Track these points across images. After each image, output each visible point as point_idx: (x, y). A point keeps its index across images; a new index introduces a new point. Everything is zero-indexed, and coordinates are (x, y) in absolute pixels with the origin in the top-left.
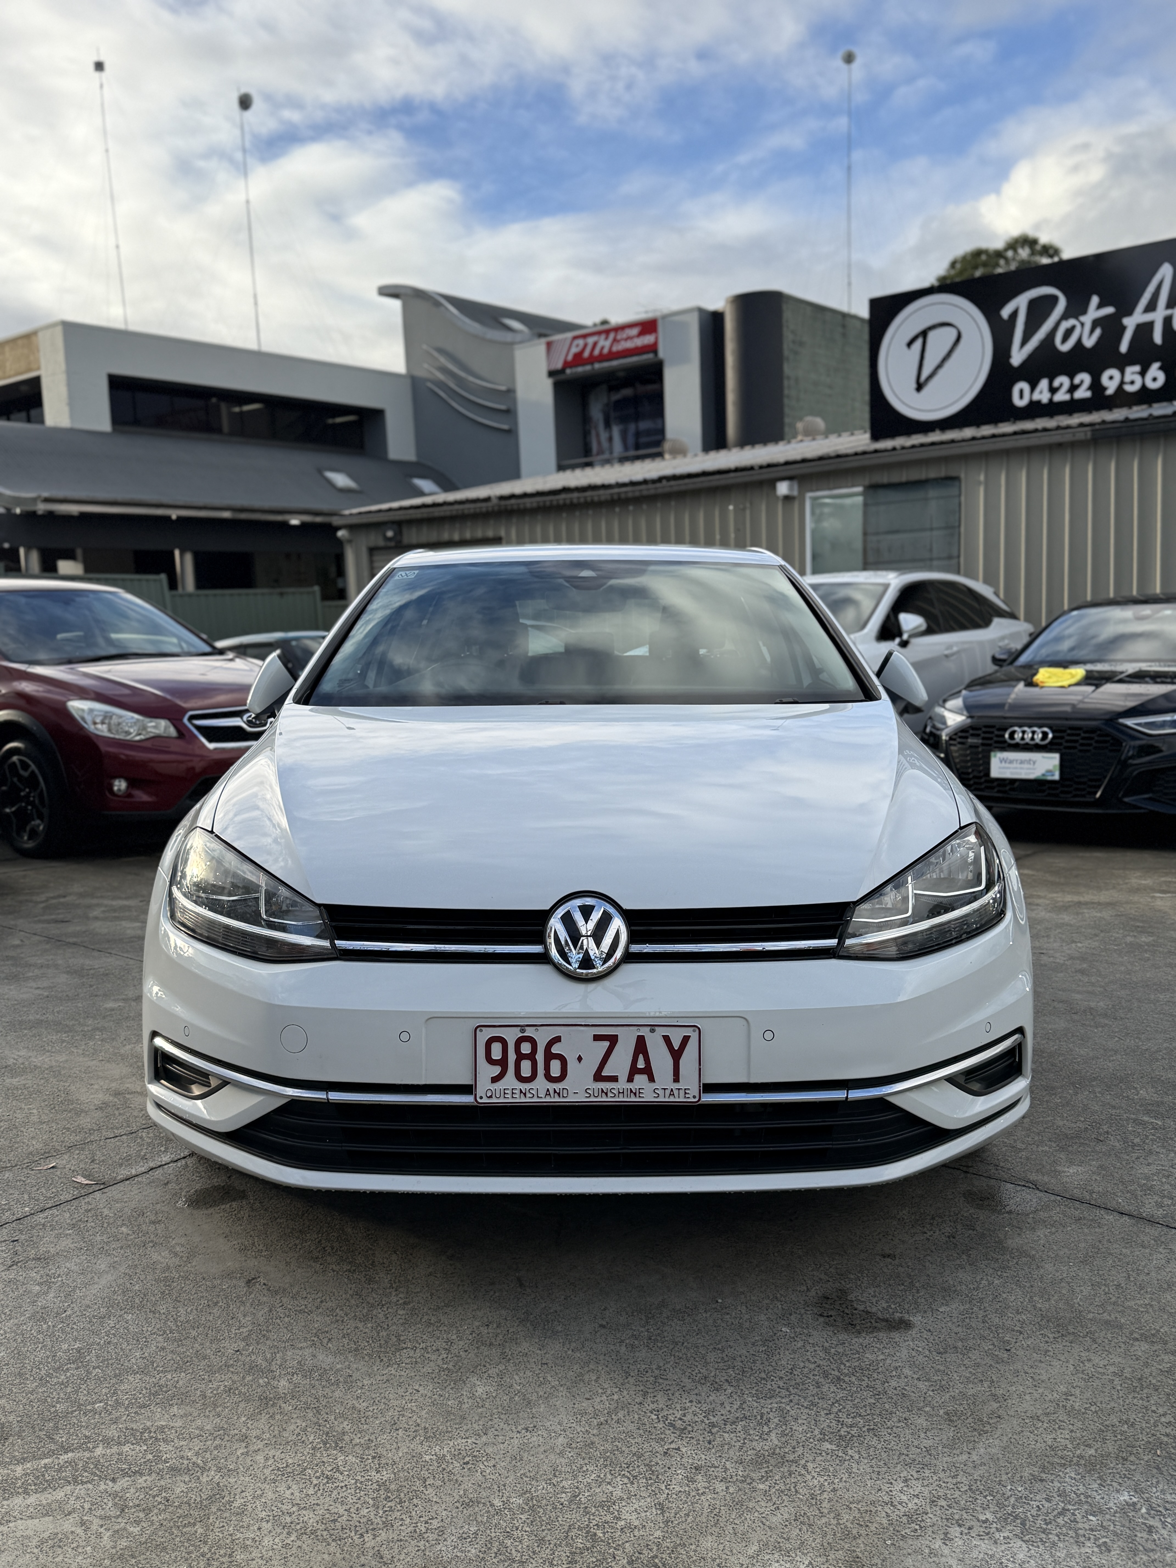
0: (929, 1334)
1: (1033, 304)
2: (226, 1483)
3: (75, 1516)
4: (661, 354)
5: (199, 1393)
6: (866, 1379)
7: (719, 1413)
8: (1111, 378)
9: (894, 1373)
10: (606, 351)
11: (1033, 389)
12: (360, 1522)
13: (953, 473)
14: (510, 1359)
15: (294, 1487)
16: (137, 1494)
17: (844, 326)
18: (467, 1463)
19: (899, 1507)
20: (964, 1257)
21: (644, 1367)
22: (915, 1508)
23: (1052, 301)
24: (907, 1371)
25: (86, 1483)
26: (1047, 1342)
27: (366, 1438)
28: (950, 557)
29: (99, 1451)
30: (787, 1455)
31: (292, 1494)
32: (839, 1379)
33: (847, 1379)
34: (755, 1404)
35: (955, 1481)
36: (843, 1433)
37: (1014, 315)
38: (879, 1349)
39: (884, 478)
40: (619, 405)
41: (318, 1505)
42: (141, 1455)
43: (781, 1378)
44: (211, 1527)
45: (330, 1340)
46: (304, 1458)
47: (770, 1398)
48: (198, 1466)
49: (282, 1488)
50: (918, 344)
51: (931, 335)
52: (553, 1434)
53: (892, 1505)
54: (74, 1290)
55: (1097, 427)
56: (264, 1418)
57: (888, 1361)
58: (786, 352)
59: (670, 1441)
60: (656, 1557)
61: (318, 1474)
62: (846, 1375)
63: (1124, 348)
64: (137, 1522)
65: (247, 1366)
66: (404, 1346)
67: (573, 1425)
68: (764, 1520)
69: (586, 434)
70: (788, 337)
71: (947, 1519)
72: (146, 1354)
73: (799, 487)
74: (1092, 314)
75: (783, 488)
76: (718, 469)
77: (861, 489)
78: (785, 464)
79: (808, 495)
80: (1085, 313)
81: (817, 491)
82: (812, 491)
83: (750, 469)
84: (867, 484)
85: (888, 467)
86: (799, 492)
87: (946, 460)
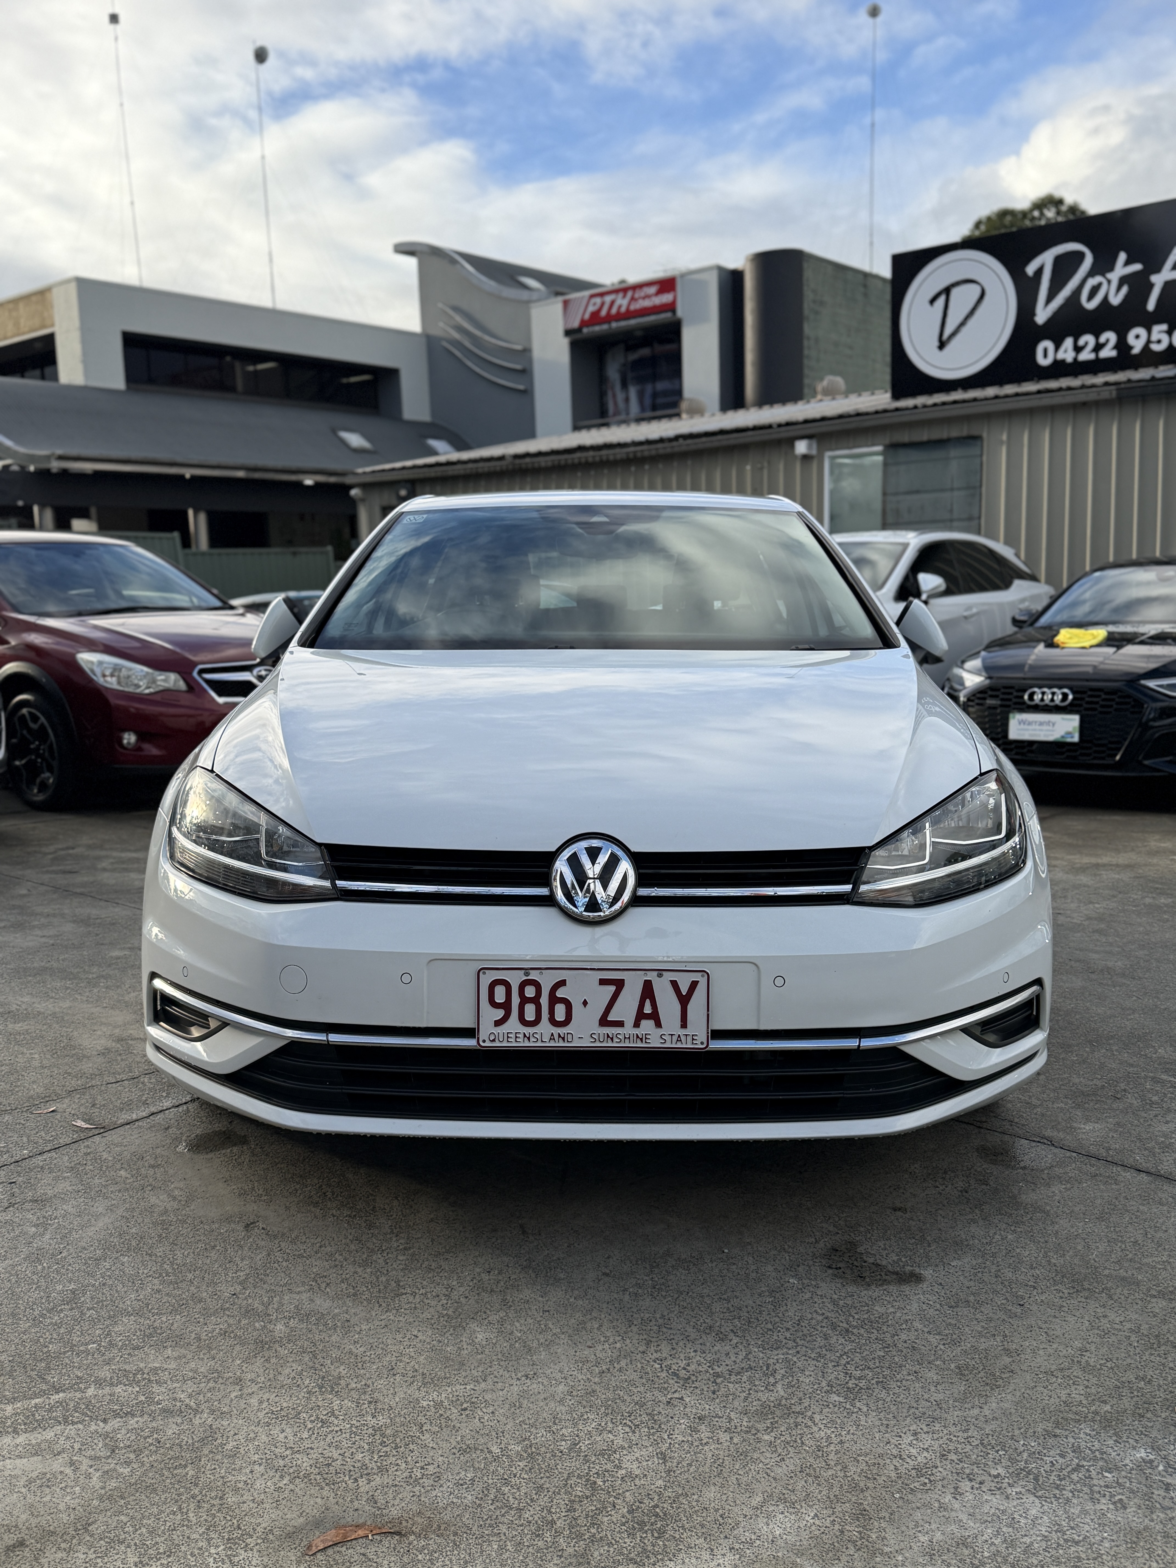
0: (940, 1287)
1: (1059, 261)
2: (219, 1426)
3: (65, 1456)
4: (680, 313)
5: (193, 1335)
6: (875, 1331)
7: (724, 1364)
8: (1137, 337)
9: (904, 1326)
10: (623, 309)
11: (1057, 348)
12: (354, 1467)
13: (974, 432)
14: (511, 1306)
15: (288, 1430)
16: (128, 1435)
17: (865, 286)
18: (465, 1409)
19: (908, 1460)
20: (977, 1211)
21: (647, 1315)
22: (925, 1461)
23: (1078, 257)
24: (917, 1325)
25: (76, 1423)
26: (1061, 1298)
27: (363, 1383)
28: (970, 519)
29: (91, 1392)
30: (793, 1407)
31: (286, 1437)
32: (847, 1331)
33: (855, 1331)
34: (761, 1355)
35: (966, 1435)
36: (850, 1385)
37: (1039, 272)
38: (889, 1302)
39: (905, 437)
40: (637, 364)
41: (312, 1449)
42: (133, 1396)
43: (788, 1329)
44: (203, 1470)
45: (328, 1284)
46: (298, 1401)
47: (777, 1349)
48: (191, 1408)
49: (275, 1431)
50: (941, 301)
51: (955, 292)
52: (554, 1382)
53: (900, 1458)
54: (70, 1232)
55: (1123, 386)
56: (259, 1361)
57: (898, 1314)
58: (806, 312)
59: (673, 1390)
60: (657, 1506)
61: (312, 1418)
62: (855, 1327)
63: (1151, 306)
64: (128, 1463)
65: (243, 1310)
66: (403, 1291)
67: (575, 1373)
68: (768, 1471)
69: (602, 395)
70: (808, 296)
71: (958, 1474)
72: (142, 1297)
73: (818, 446)
74: (1119, 271)
75: (802, 447)
76: (736, 427)
77: (881, 448)
78: (804, 422)
79: (828, 454)
80: (1112, 270)
81: (836, 450)
82: (832, 450)
83: (769, 427)
84: (888, 443)
85: (909, 426)
86: (818, 451)
87: (968, 419)
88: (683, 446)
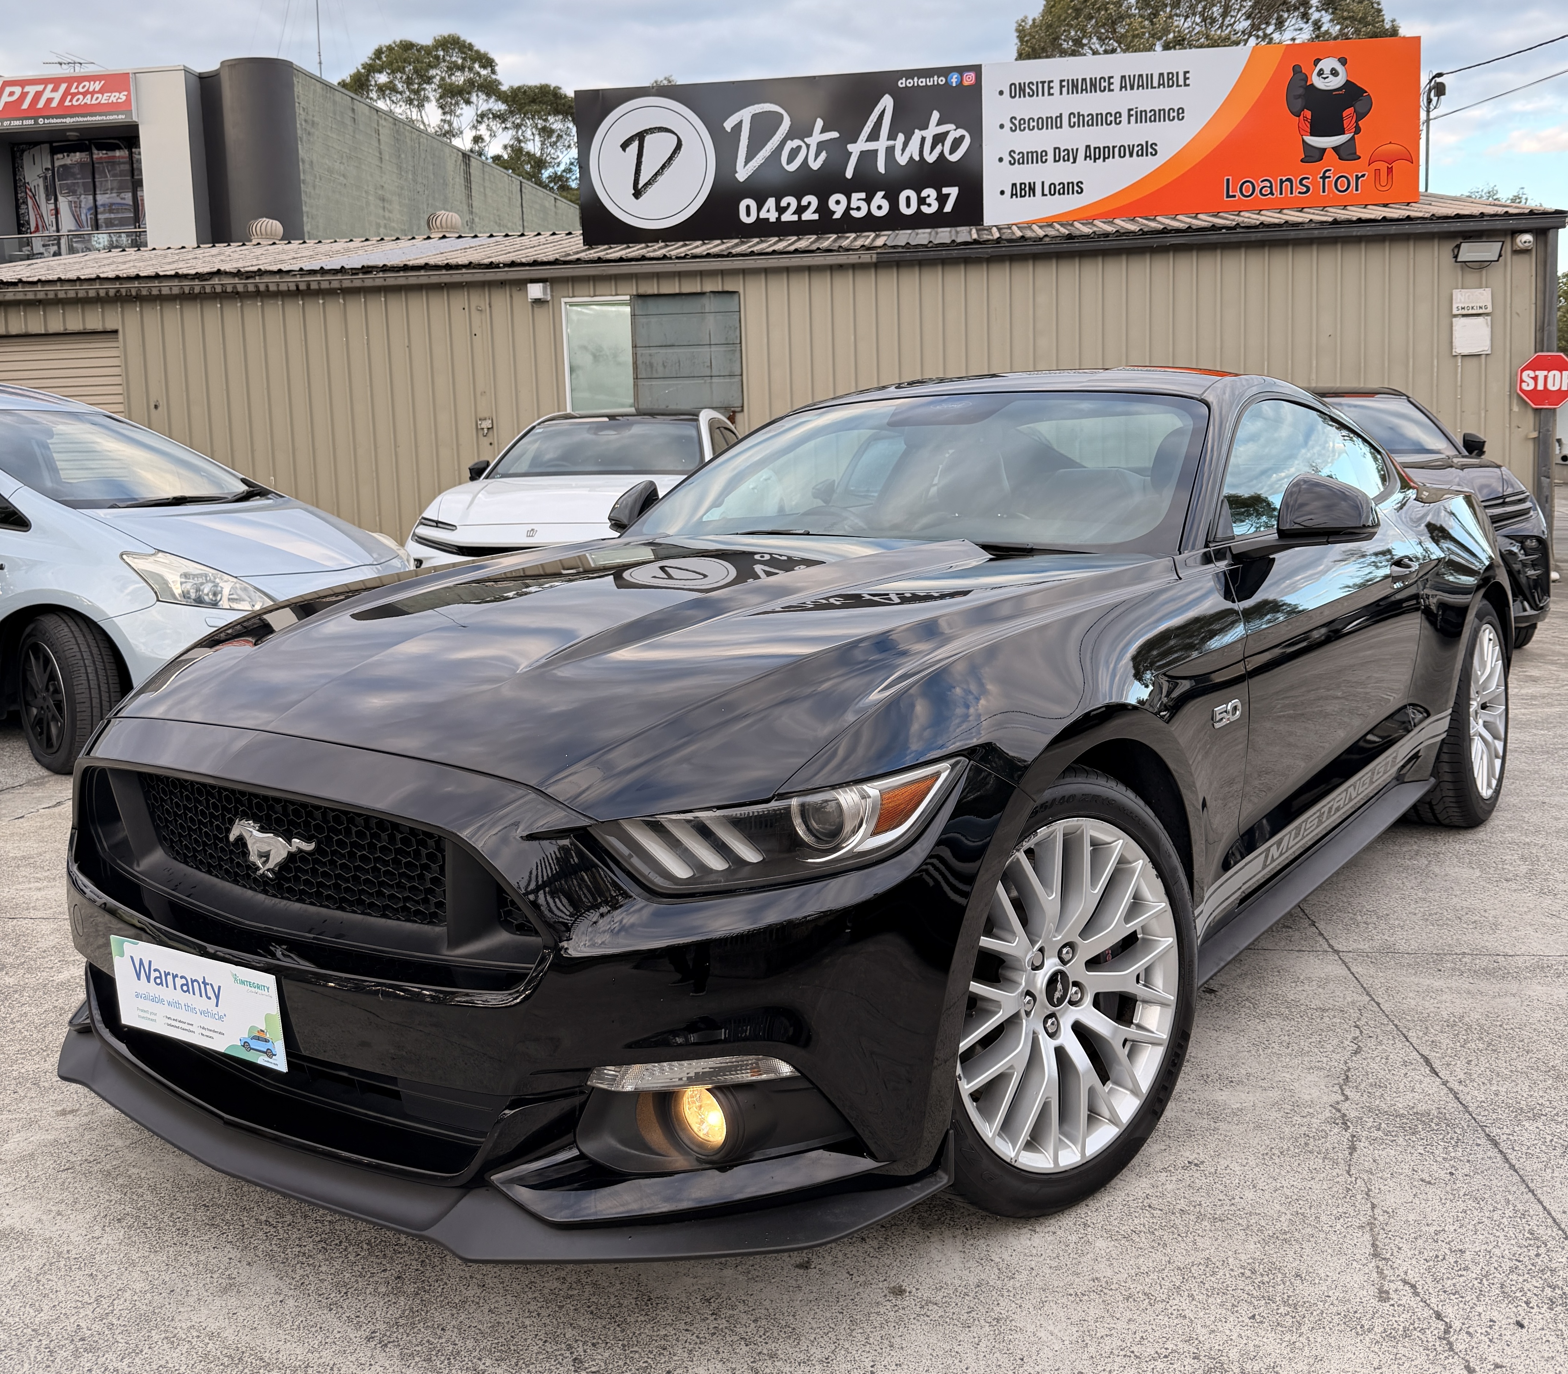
4: (136, 116)
8: (838, 202)
10: (55, 104)
11: (760, 207)
13: (731, 288)
23: (776, 118)
28: (732, 375)
37: (738, 126)
39: (650, 288)
50: (634, 146)
51: (649, 139)
58: (300, 132)
63: (849, 174)
70: (300, 114)
73: (552, 291)
74: (817, 137)
75: (535, 291)
76: (446, 262)
77: (628, 297)
78: (535, 263)
79: (563, 300)
80: (810, 135)
81: (574, 296)
82: (569, 297)
83: (491, 266)
84: (635, 293)
85: (658, 276)
86: (552, 296)
87: (723, 273)
88: (378, 279)
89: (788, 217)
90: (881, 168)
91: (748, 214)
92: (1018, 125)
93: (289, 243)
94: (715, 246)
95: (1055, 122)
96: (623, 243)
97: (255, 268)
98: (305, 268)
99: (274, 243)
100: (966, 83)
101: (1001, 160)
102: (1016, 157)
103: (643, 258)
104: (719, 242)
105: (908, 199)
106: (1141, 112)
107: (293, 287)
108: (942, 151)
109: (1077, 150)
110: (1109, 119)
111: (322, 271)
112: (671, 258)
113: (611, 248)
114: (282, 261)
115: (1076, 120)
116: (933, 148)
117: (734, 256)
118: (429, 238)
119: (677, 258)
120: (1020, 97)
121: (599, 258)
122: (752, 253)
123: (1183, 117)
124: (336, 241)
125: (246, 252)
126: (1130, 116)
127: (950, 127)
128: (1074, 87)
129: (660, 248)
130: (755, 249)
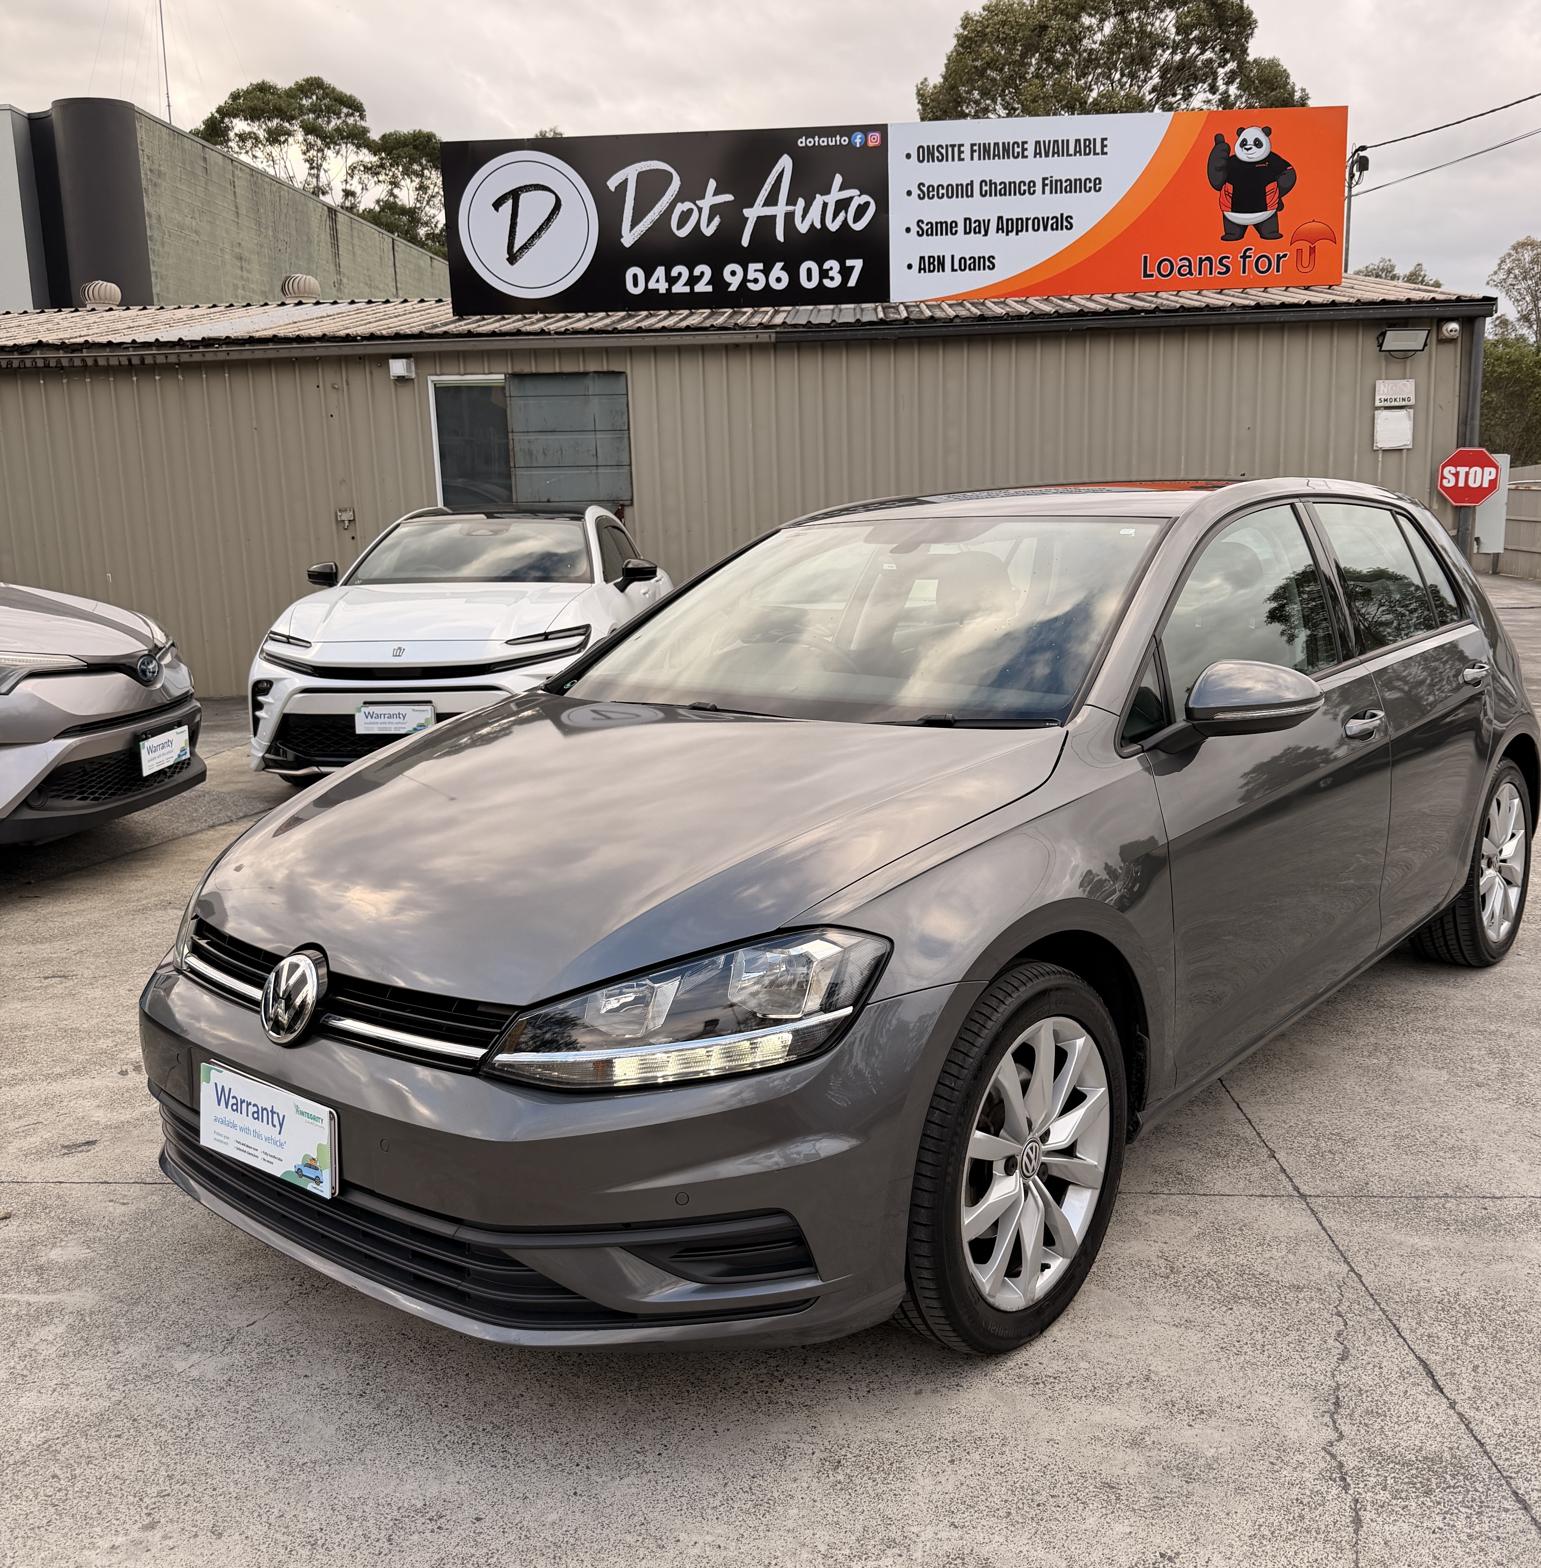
1: (644, 178)
8: (733, 273)
11: (648, 276)
13: (617, 368)
23: (665, 177)
28: (619, 465)
37: (623, 187)
39: (529, 367)
50: (508, 205)
51: (524, 197)
55: (778, 329)
58: (144, 183)
63: (745, 242)
70: (146, 164)
73: (416, 368)
74: (710, 200)
75: (398, 367)
76: (297, 333)
77: (502, 376)
78: (398, 336)
79: (431, 378)
80: (703, 197)
81: (442, 374)
82: (436, 375)
83: (348, 338)
84: (510, 372)
85: (536, 353)
86: (417, 373)
87: (607, 351)
88: (221, 353)
89: (679, 288)
90: (780, 237)
91: (636, 284)
92: (927, 192)
93: (128, 309)
94: (598, 320)
95: (964, 190)
96: (496, 314)
97: (81, 340)
98: (138, 341)
99: (111, 309)
100: (871, 144)
101: (908, 230)
102: (925, 228)
103: (519, 333)
104: (602, 314)
105: (809, 271)
106: (1056, 181)
107: (125, 362)
108: (846, 218)
109: (989, 221)
110: (1023, 188)
111: (158, 344)
112: (549, 333)
113: (484, 319)
114: (116, 331)
115: (987, 188)
116: (835, 215)
117: (620, 332)
118: (283, 304)
119: (557, 333)
120: (928, 161)
121: (469, 331)
122: (640, 330)
123: (1100, 188)
124: (180, 307)
125: (78, 319)
126: (1044, 185)
127: (854, 192)
128: (986, 151)
129: (539, 321)
130: (643, 324)
